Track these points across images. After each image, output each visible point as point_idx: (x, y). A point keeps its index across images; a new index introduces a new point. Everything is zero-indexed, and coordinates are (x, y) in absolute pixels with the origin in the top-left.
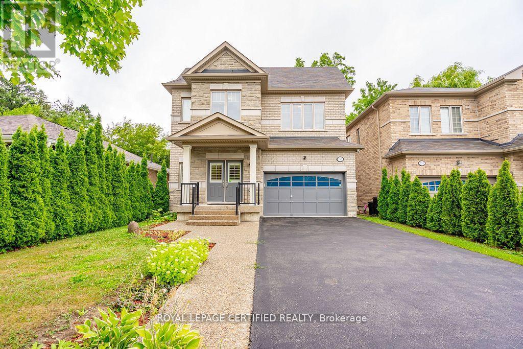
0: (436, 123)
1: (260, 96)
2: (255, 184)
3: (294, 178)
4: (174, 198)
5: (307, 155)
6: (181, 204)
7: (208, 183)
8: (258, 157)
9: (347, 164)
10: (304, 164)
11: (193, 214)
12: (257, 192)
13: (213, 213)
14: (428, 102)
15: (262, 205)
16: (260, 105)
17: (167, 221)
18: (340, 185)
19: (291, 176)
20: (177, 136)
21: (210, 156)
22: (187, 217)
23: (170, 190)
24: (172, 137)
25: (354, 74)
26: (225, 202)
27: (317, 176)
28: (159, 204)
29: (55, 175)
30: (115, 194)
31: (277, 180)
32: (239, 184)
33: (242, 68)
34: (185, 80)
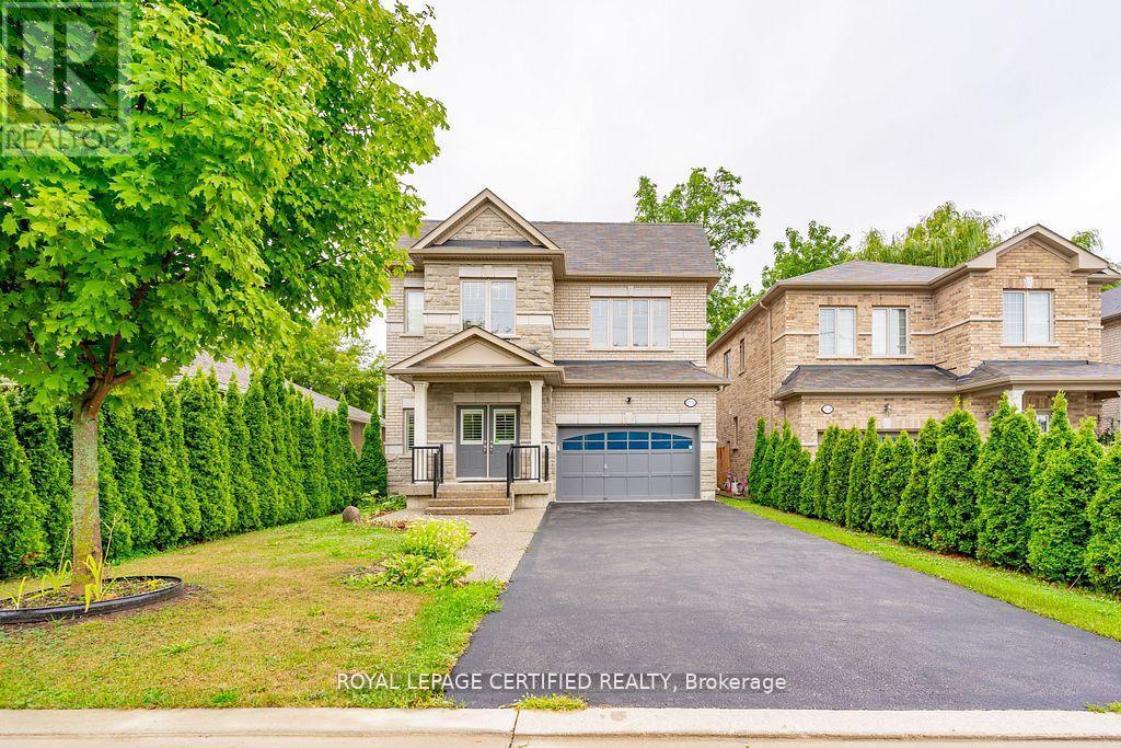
0: (863, 337)
1: (549, 289)
2: (539, 447)
3: (610, 436)
4: (393, 472)
5: (635, 396)
6: (413, 481)
7: (459, 447)
8: (545, 401)
9: (702, 411)
10: (629, 411)
11: (435, 497)
12: (543, 460)
13: (469, 495)
14: (852, 299)
15: (552, 481)
16: (550, 306)
17: (390, 510)
18: (690, 447)
19: (606, 432)
20: (403, 367)
21: (459, 398)
22: (423, 503)
23: (388, 458)
24: (395, 368)
25: (758, 215)
26: (488, 478)
27: (650, 431)
28: (368, 483)
29: (231, 440)
30: (305, 467)
31: (578, 439)
32: (513, 447)
33: (517, 238)
34: (413, 259)
